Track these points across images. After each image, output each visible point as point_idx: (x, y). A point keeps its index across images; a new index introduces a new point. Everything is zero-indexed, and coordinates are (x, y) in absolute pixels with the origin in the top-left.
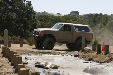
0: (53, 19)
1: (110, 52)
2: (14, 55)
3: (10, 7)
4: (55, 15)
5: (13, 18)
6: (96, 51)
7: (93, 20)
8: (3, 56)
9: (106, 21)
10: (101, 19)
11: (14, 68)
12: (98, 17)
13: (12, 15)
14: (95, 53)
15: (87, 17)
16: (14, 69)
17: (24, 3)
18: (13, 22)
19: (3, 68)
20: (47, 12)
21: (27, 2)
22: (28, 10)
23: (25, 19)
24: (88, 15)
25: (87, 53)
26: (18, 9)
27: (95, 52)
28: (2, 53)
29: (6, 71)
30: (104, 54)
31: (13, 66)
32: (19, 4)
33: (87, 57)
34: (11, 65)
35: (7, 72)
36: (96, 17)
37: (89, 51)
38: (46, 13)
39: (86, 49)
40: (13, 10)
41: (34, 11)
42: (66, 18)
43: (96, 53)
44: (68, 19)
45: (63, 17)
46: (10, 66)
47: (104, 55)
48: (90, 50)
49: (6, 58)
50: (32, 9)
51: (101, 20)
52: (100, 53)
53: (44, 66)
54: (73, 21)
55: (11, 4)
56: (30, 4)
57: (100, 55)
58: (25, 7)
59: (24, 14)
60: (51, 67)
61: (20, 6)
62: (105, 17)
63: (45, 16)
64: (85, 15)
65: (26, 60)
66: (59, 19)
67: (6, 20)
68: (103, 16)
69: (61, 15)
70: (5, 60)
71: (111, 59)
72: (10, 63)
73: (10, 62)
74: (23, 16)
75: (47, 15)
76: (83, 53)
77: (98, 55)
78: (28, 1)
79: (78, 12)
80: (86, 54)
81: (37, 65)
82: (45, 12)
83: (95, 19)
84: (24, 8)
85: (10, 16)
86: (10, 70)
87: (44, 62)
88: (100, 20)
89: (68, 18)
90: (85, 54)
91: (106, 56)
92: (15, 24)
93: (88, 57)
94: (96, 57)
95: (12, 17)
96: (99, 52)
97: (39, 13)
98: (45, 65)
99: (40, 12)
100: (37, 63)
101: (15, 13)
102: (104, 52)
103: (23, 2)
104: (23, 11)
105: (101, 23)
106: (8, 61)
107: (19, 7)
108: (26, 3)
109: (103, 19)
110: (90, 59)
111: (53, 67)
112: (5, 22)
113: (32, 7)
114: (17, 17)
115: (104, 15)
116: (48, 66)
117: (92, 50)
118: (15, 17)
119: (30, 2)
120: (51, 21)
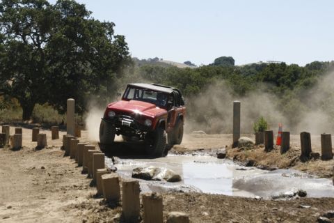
0: (174, 74)
1: (293, 147)
2: (90, 151)
3: (79, 49)
4: (179, 67)
5: (85, 73)
6: (263, 145)
7: (264, 76)
8: (66, 155)
9: (293, 80)
10: (283, 75)
11: (89, 177)
12: (275, 71)
13: (83, 67)
14: (260, 150)
15: (251, 69)
16: (88, 180)
17: (110, 40)
18: (85, 82)
19: (65, 178)
20: (162, 59)
21: (115, 37)
22: (117, 55)
23: (112, 75)
24: (254, 65)
25: (243, 149)
26: (97, 54)
27: (261, 147)
28: (63, 148)
29: (73, 184)
30: (279, 151)
31: (86, 175)
32: (98, 42)
33: (244, 158)
34: (83, 172)
35: (75, 186)
36: (270, 70)
37: (248, 146)
38: (159, 62)
39: (242, 140)
40: (86, 56)
41: (132, 57)
42: (204, 74)
43: (264, 148)
44: (208, 75)
45: (198, 70)
46: (80, 173)
47: (279, 153)
48: (251, 142)
49: (71, 158)
50: (128, 53)
51: (282, 77)
52: (272, 148)
53: (152, 175)
55: (80, 42)
56: (123, 41)
57: (270, 153)
58: (111, 48)
59: (109, 64)
60: (165, 179)
61: (101, 47)
62: (292, 70)
63: (157, 68)
64: (247, 67)
65: (114, 164)
66: (186, 76)
67: (70, 77)
68: (286, 69)
69: (193, 65)
70: (69, 163)
71: (293, 162)
72: (81, 169)
73: (79, 166)
74: (106, 69)
75: (162, 66)
76: (236, 149)
77: (268, 154)
78: (118, 36)
79: (232, 59)
80: (243, 152)
81: (136, 174)
82: (157, 59)
83: (268, 76)
84: (110, 52)
85: (78, 69)
86: (81, 182)
87: (152, 167)
88: (279, 78)
89: (207, 73)
90: (239, 151)
91: (284, 155)
92: (89, 88)
93: (246, 157)
94: (263, 159)
95: (83, 71)
96: (269, 147)
97: (144, 61)
98: (154, 174)
99: (147, 59)
100: (137, 169)
101: (90, 61)
102: (279, 147)
103: (106, 38)
104: (107, 59)
105: (282, 84)
106: (77, 165)
107: (98, 48)
108: (113, 40)
109: (287, 76)
110: (250, 161)
111: (170, 177)
112: (68, 82)
113: (128, 49)
114: (94, 71)
115: (289, 67)
116: (159, 176)
117: (254, 142)
118: (90, 71)
119: (123, 36)
120: (171, 80)
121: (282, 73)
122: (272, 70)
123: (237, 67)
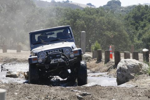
0: (68, 13)
7: (133, 14)
12: (141, 10)
36: (137, 10)
44: (90, 13)
51: (146, 15)
54: (98, 16)
83: (136, 14)
88: (144, 15)
109: (148, 15)
121: (146, 12)
122: (139, 10)
123: (123, 8)
